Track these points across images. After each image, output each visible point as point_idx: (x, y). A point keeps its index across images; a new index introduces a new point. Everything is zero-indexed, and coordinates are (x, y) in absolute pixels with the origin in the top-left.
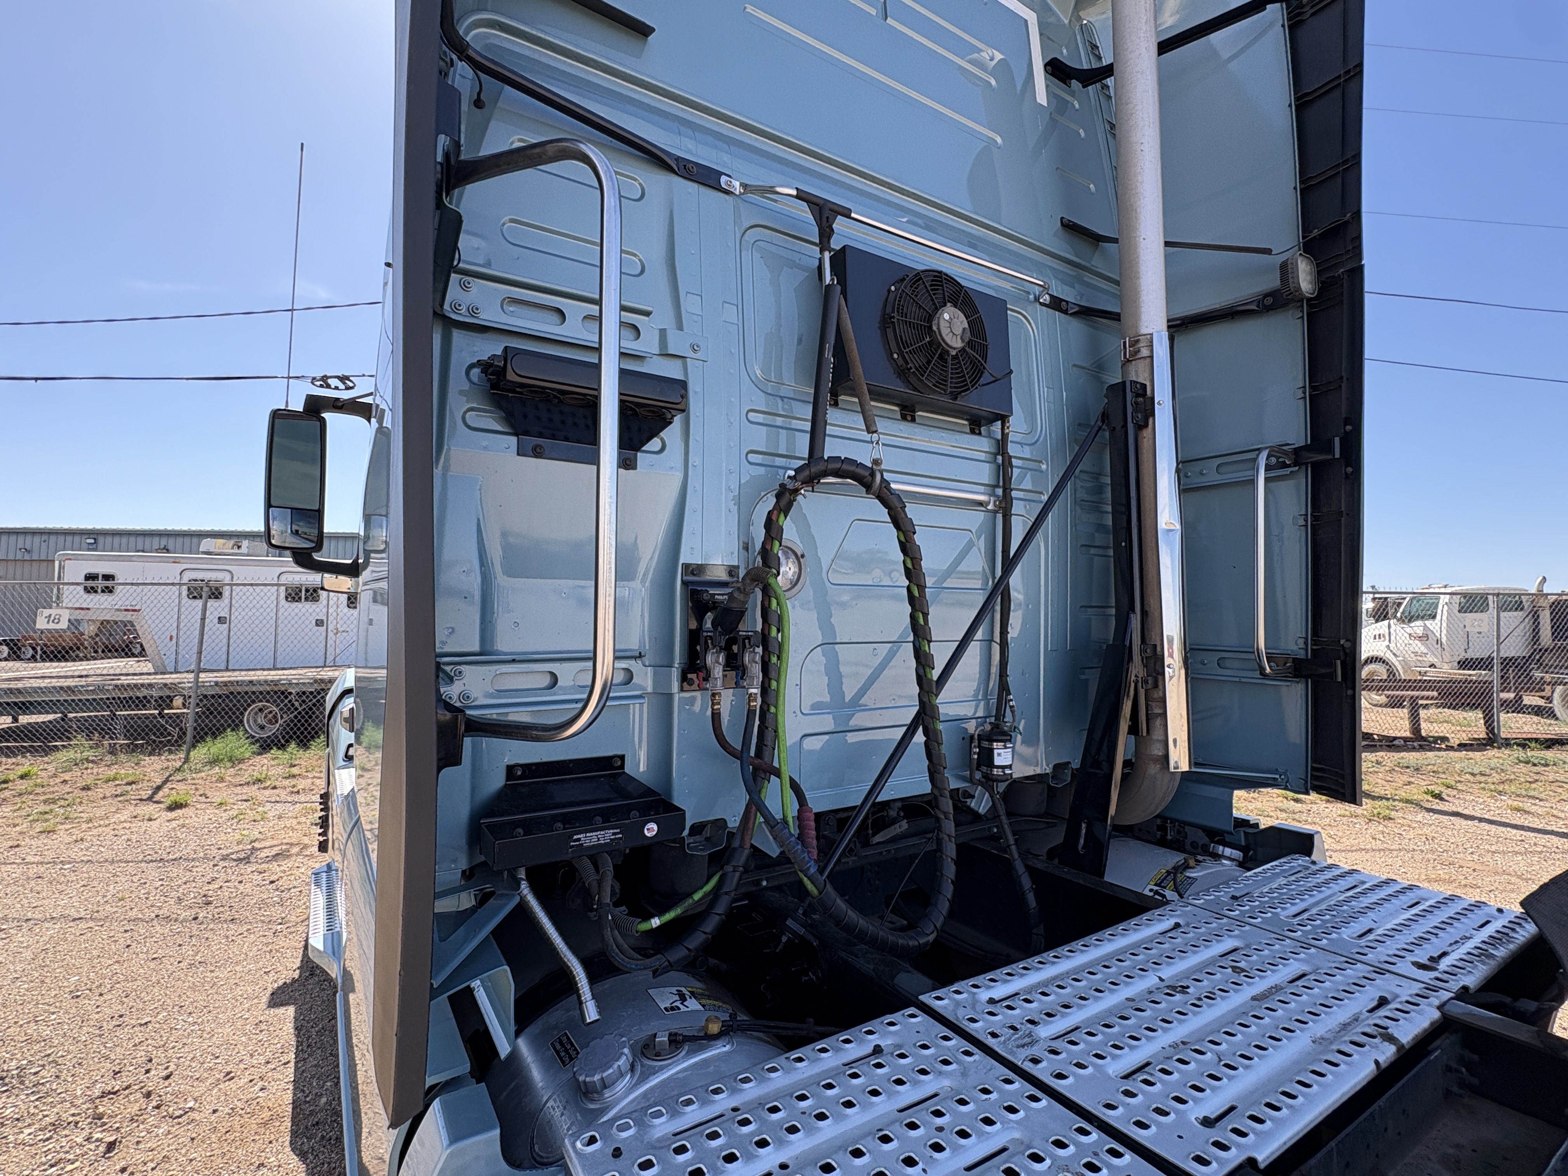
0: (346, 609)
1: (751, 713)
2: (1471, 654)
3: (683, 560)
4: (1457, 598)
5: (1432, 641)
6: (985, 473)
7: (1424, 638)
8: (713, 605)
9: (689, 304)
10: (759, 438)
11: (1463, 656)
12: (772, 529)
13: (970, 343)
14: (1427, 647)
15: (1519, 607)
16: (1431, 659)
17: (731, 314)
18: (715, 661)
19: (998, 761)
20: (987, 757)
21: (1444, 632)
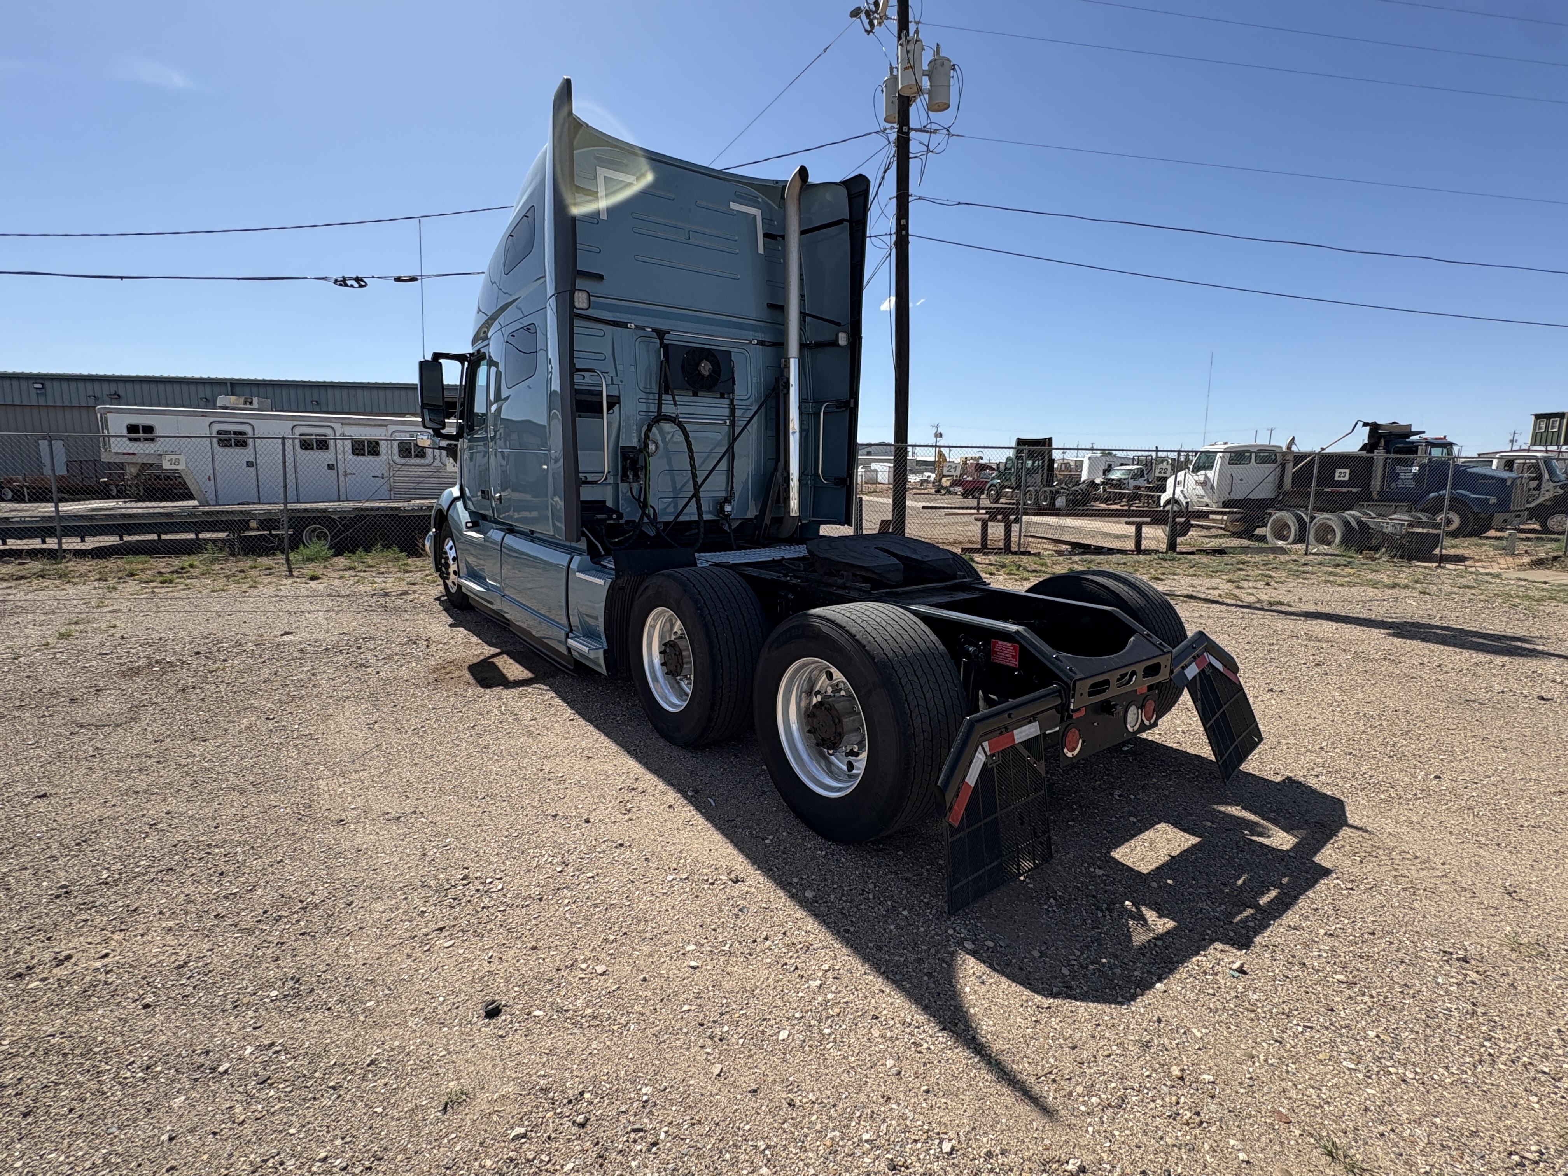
0: (351, 456)
1: (641, 488)
2: (1234, 496)
3: (621, 445)
4: (1228, 455)
5: (1208, 486)
6: (727, 412)
7: (1204, 484)
8: (629, 458)
9: (619, 367)
10: (643, 407)
11: (1227, 497)
12: (647, 436)
13: (713, 371)
14: (1206, 492)
15: (1275, 461)
16: (1206, 500)
17: (633, 369)
18: (631, 475)
19: (726, 509)
20: (722, 508)
21: (1216, 478)
